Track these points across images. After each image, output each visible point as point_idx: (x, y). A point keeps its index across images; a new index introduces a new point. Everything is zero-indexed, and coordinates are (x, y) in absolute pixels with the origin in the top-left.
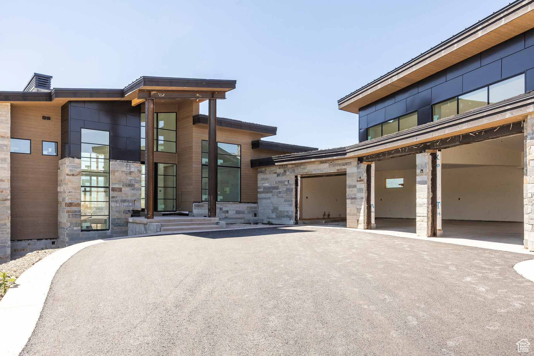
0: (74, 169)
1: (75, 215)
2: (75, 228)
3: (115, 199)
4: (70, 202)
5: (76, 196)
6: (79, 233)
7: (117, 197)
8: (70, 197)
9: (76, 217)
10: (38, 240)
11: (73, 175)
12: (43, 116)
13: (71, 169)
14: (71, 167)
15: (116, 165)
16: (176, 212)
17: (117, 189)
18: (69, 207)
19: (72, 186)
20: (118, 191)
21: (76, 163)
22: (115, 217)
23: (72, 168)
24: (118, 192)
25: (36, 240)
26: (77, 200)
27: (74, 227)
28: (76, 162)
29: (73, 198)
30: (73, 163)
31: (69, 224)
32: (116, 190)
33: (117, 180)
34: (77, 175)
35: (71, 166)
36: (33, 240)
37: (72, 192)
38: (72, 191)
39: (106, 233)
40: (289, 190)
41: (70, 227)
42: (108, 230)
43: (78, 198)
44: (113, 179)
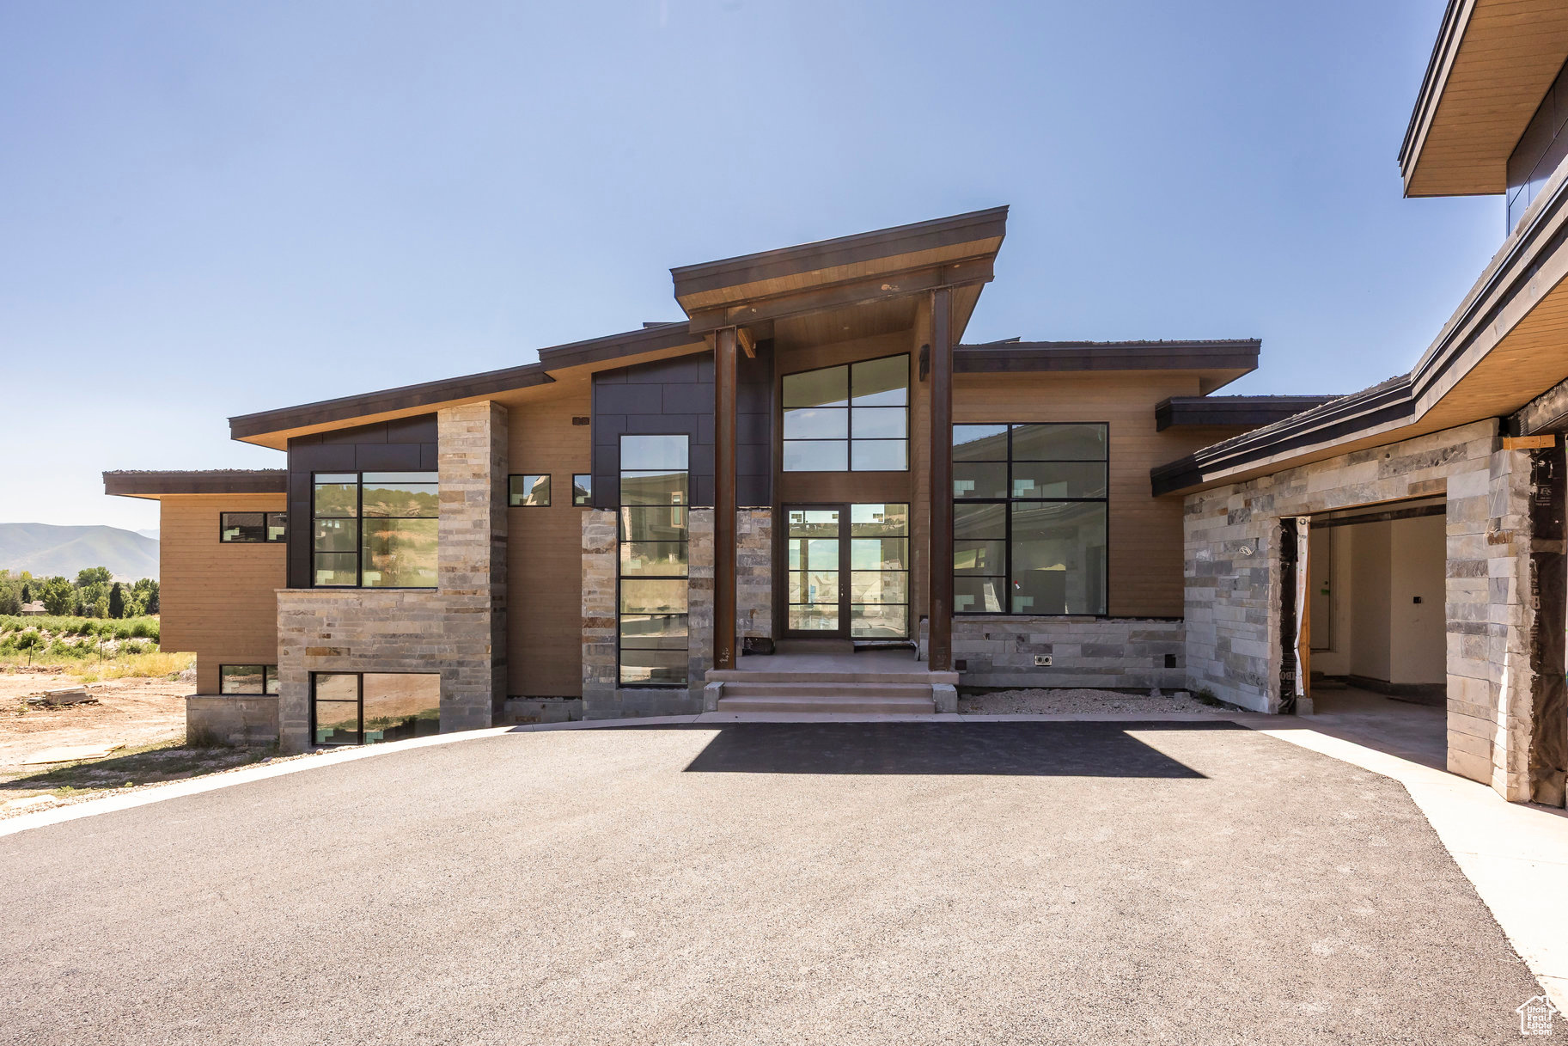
0: (598, 536)
1: (602, 648)
2: (602, 680)
3: (698, 609)
4: (590, 616)
5: (604, 601)
6: (611, 692)
7: (703, 602)
8: (592, 604)
9: (604, 653)
10: (565, 698)
11: (598, 551)
12: (574, 419)
13: (594, 536)
14: (593, 532)
15: (700, 520)
16: (908, 642)
17: (704, 583)
18: (590, 627)
19: (596, 577)
20: (705, 586)
21: (604, 523)
22: (700, 656)
23: (596, 534)
24: (708, 589)
25: (562, 699)
26: (607, 611)
27: (600, 675)
28: (604, 519)
29: (598, 607)
30: (598, 523)
31: (589, 668)
32: (701, 586)
33: (704, 557)
34: (607, 550)
35: (592, 529)
36: (556, 698)
37: (595, 592)
38: (597, 589)
39: (676, 696)
40: (1259, 577)
41: (591, 676)
42: (685, 687)
43: (608, 607)
44: (695, 555)
